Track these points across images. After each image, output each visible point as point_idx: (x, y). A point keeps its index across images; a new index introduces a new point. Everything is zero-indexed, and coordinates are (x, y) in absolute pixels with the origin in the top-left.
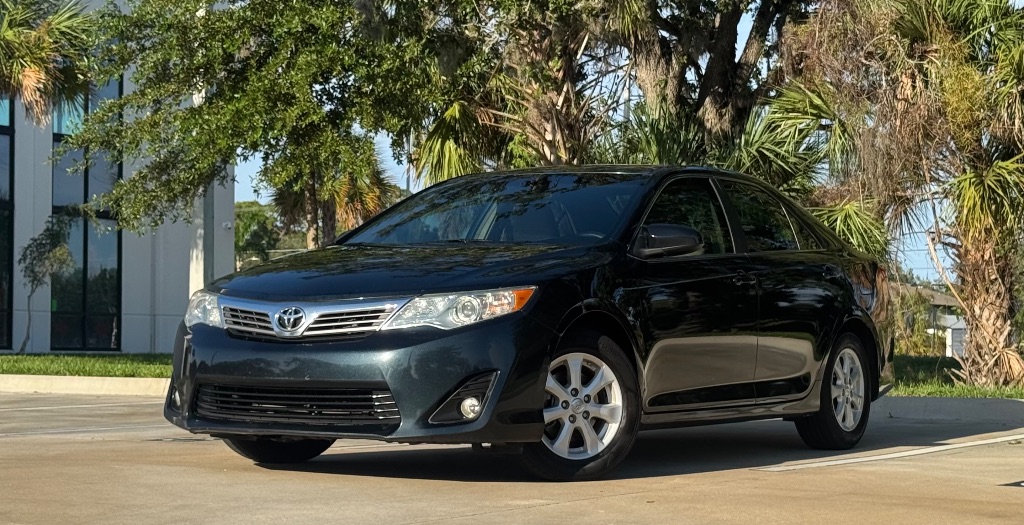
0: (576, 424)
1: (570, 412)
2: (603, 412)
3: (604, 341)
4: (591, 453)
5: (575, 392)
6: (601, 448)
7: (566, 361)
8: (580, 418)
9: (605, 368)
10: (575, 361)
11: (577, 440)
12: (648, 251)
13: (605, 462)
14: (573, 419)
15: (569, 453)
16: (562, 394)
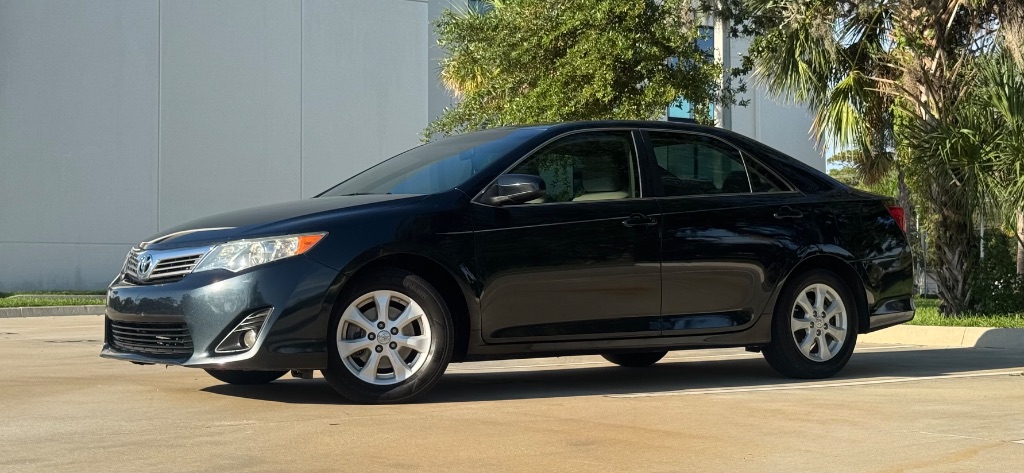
0: (383, 354)
1: (375, 342)
2: (412, 342)
3: (411, 280)
4: (398, 379)
5: (381, 326)
6: (408, 374)
7: (373, 297)
8: (386, 348)
9: (413, 304)
10: (383, 297)
11: (385, 368)
12: (496, 199)
13: (410, 388)
14: (379, 349)
15: (377, 378)
16: (370, 327)
